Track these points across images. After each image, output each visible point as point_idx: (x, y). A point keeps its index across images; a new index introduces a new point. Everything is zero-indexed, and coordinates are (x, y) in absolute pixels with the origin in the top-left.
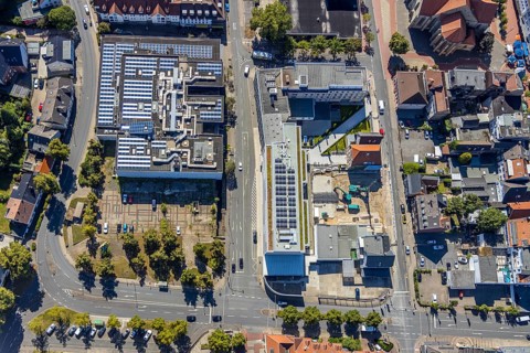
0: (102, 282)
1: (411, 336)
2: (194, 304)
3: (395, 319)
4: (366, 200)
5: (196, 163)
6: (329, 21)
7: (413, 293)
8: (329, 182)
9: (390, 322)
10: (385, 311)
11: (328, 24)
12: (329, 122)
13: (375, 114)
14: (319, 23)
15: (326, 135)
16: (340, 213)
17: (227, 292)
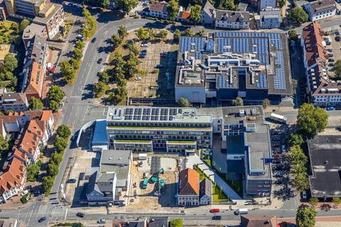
0: (109, 47)
1: (28, 219)
2: (85, 89)
3: (46, 207)
4: (151, 194)
5: (183, 74)
6: (327, 171)
7: (64, 223)
8: (170, 169)
9: (44, 204)
10: (53, 202)
11: (324, 170)
12: (226, 172)
13: (234, 208)
14: (324, 163)
15: (212, 168)
16: (141, 175)
17: (90, 106)
